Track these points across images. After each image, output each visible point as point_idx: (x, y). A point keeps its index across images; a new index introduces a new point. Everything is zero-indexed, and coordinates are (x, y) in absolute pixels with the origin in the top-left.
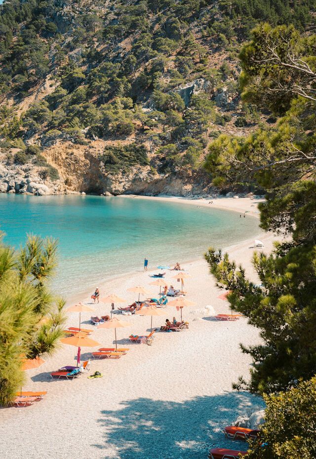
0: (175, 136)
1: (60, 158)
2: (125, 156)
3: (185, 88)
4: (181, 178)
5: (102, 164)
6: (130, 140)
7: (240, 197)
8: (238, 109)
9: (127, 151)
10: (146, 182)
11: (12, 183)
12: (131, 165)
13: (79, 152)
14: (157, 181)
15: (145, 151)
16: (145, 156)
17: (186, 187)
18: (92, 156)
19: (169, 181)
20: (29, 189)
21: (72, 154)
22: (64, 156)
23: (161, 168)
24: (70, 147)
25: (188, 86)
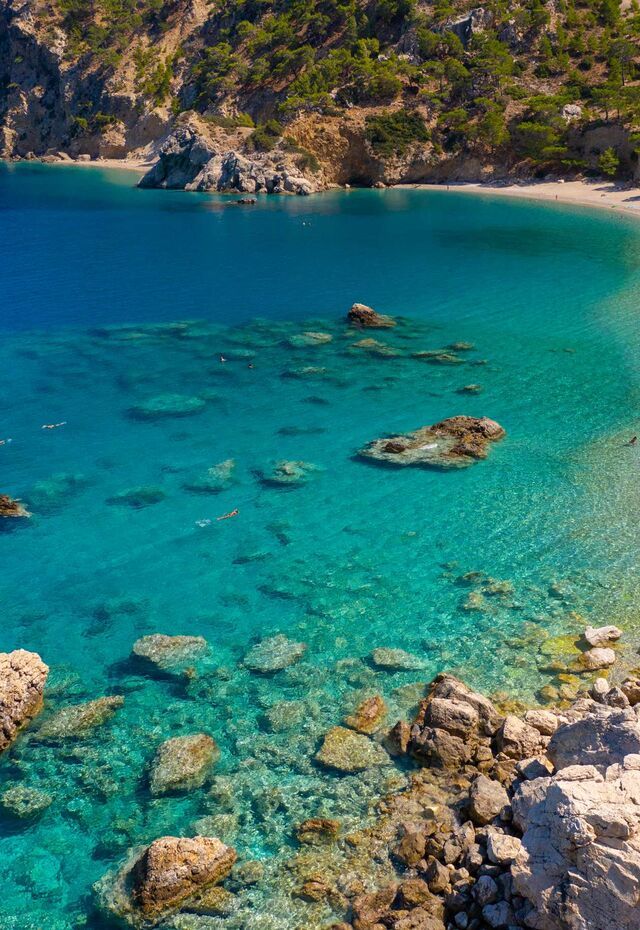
0: (456, 97)
1: (307, 137)
2: (397, 130)
3: (458, 22)
4: (477, 157)
5: (367, 143)
6: (397, 105)
7: (566, 181)
8: (534, 51)
9: (397, 122)
10: (430, 164)
11: (262, 180)
12: (406, 142)
13: (331, 128)
14: (444, 163)
15: (421, 120)
16: (423, 129)
17: (485, 169)
18: (351, 132)
19: (458, 162)
20: (288, 186)
21: (323, 130)
22: (312, 135)
23: (447, 144)
24: (318, 121)
25: (462, 20)
